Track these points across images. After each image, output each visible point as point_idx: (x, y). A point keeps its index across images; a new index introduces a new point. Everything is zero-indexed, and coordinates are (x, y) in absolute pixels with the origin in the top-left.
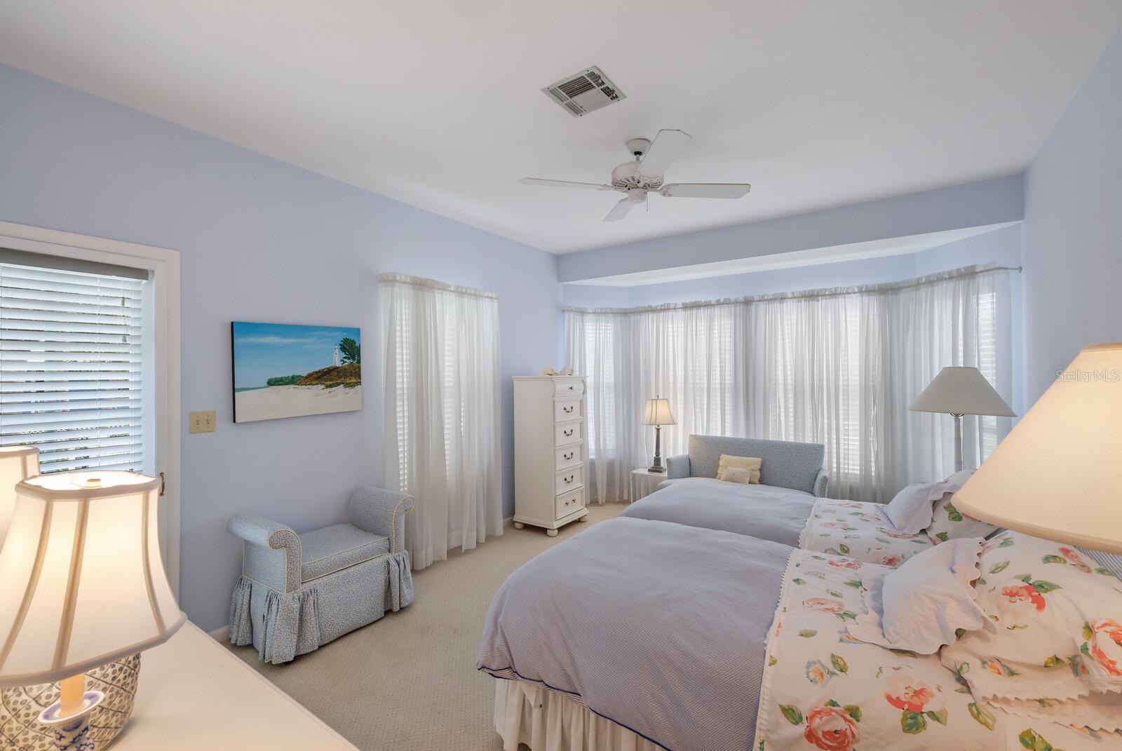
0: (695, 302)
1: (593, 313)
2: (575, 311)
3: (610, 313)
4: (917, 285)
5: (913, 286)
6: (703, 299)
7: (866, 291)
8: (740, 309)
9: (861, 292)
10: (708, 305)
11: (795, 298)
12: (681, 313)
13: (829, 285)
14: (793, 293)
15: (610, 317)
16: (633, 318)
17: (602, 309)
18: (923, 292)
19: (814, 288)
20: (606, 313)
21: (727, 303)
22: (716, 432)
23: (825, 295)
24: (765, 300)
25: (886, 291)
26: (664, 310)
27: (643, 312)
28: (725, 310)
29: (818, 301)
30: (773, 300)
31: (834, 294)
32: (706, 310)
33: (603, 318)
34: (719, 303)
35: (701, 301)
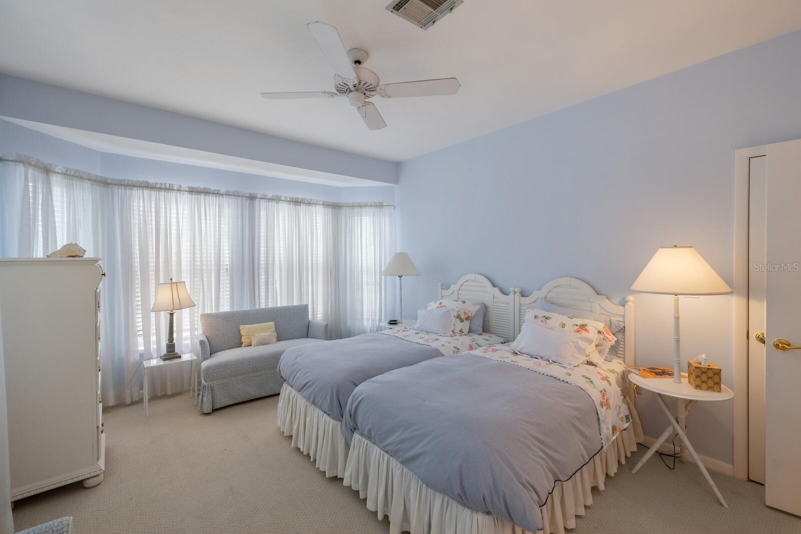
0: (205, 189)
1: (61, 174)
2: (35, 166)
3: (86, 179)
4: (353, 206)
5: (350, 206)
6: (213, 187)
7: (326, 205)
8: (247, 202)
9: (323, 205)
10: (216, 193)
11: (287, 201)
12: (186, 196)
13: (307, 197)
14: (286, 197)
15: (87, 185)
16: (118, 192)
17: (77, 171)
18: (357, 210)
19: (299, 197)
20: (81, 178)
21: (235, 195)
22: (225, 307)
23: (305, 203)
24: (266, 199)
25: (335, 207)
26: (166, 189)
27: (134, 186)
28: (232, 200)
29: (301, 206)
30: (271, 200)
31: (309, 204)
32: (214, 198)
33: (77, 184)
34: (228, 194)
35: (211, 189)
